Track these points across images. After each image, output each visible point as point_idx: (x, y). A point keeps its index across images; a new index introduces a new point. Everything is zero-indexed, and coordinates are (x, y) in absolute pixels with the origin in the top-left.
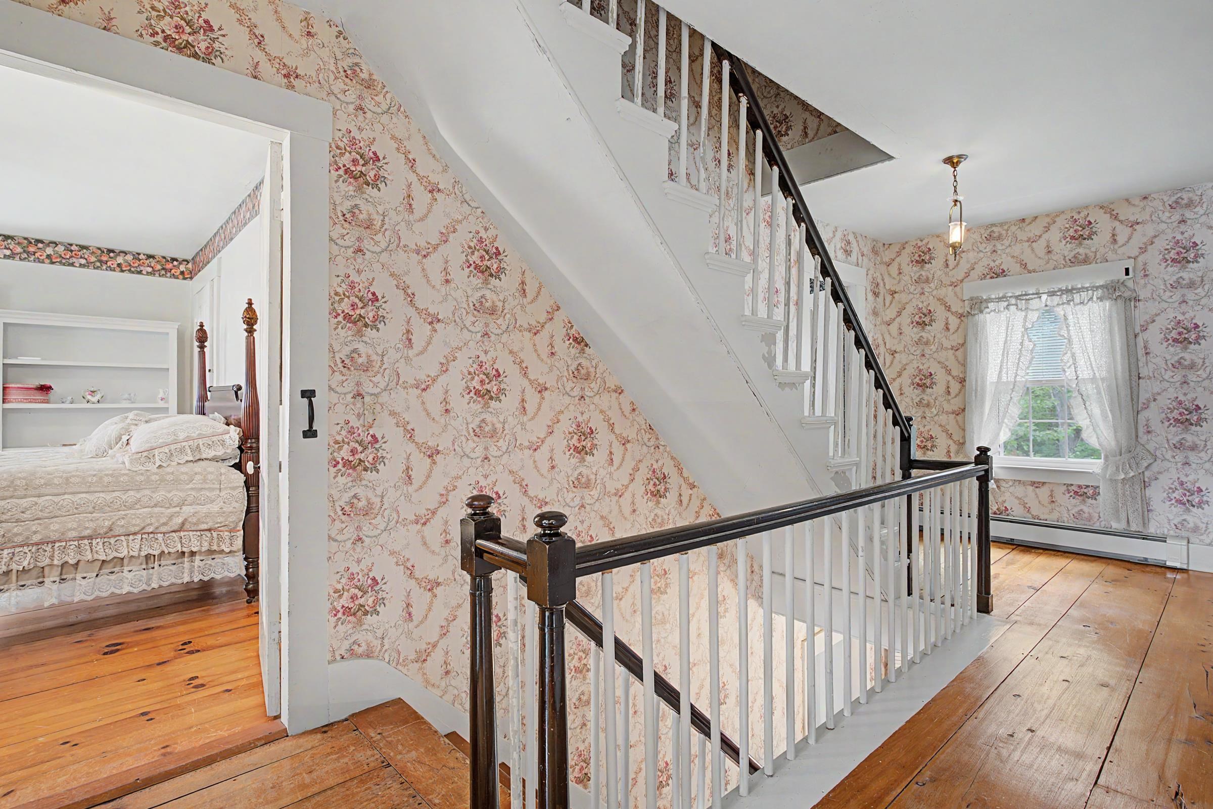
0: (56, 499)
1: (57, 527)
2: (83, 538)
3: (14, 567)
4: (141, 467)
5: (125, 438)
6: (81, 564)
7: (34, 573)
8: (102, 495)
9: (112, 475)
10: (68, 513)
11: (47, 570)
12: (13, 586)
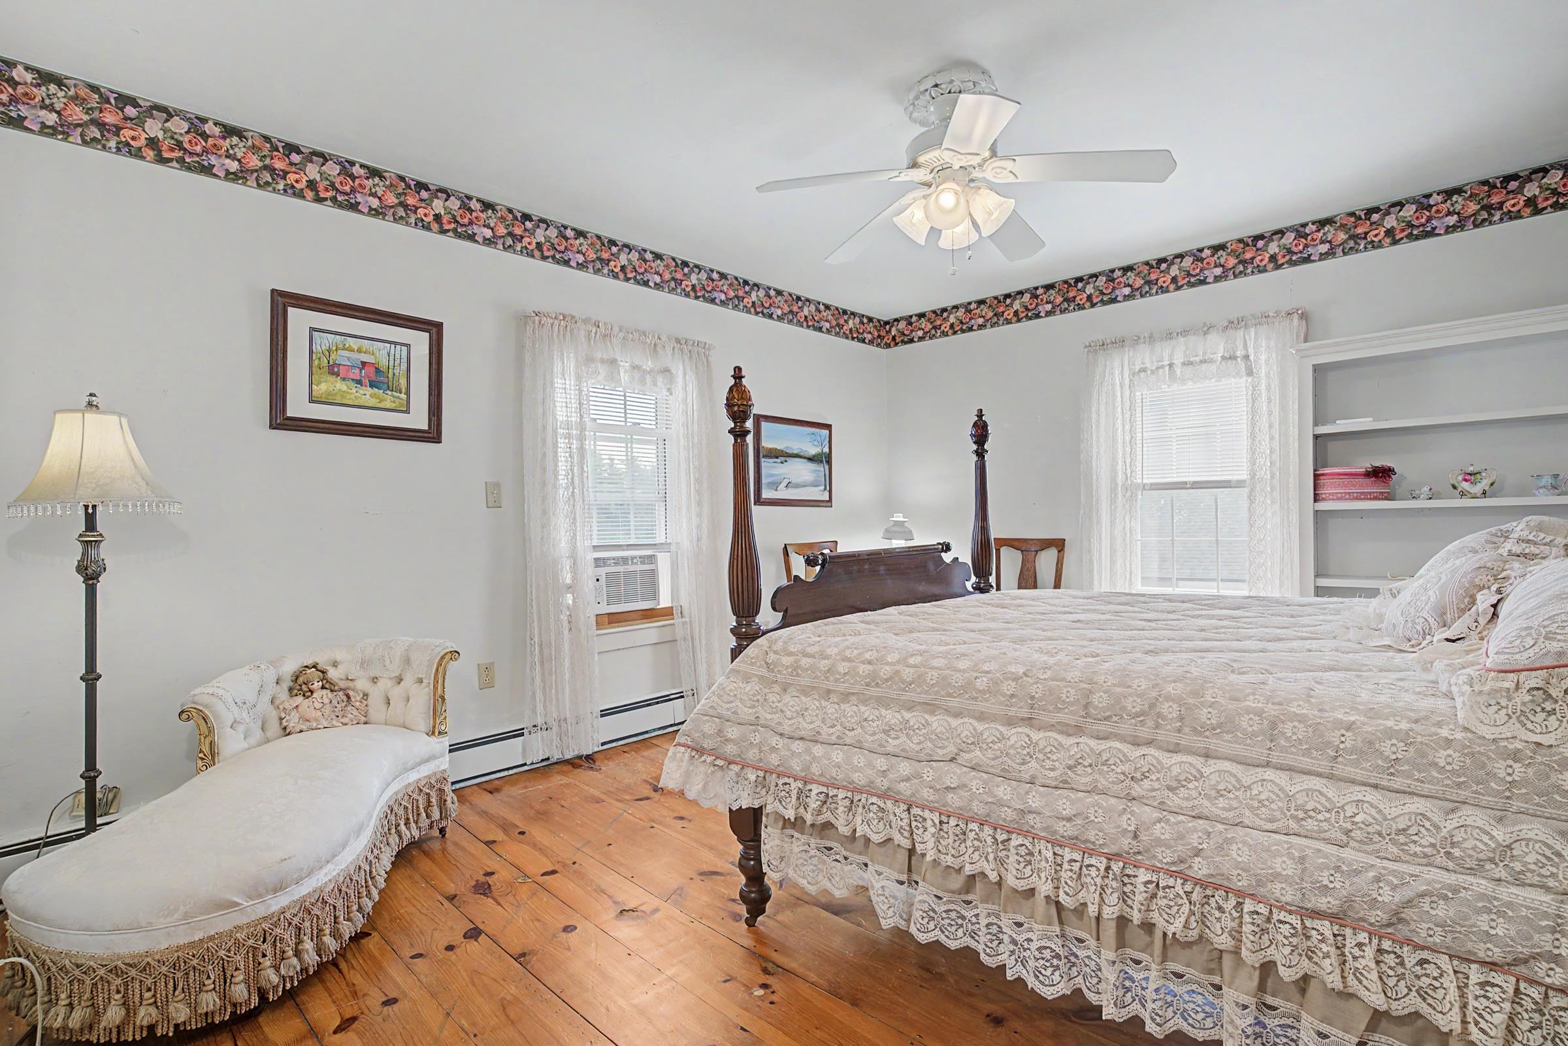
0: (1248, 776)
2: (1317, 914)
4: (1513, 728)
5: (1485, 600)
8: (1371, 796)
9: (1406, 738)
10: (1269, 826)
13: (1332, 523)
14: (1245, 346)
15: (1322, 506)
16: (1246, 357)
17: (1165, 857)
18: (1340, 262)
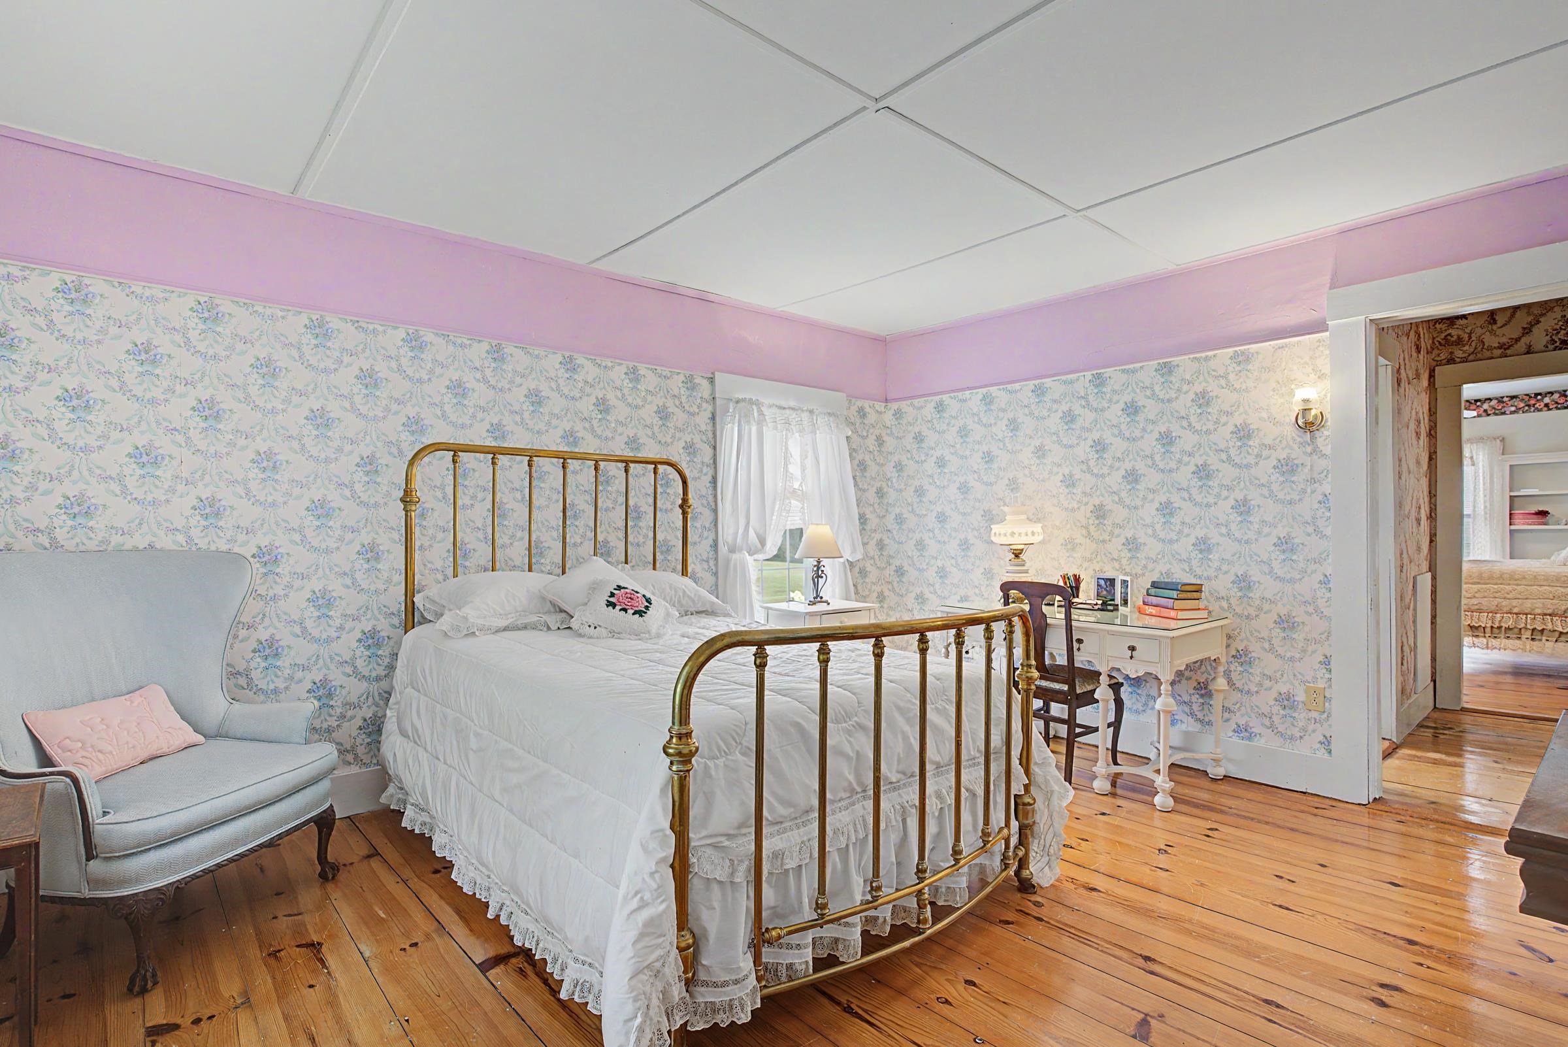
0: (1529, 588)
1: (1529, 605)
2: (1546, 615)
3: (1504, 625)
6: (1545, 632)
7: (1516, 630)
11: (1523, 631)
12: (1502, 636)
13: (1516, 535)
14: (1471, 452)
15: (1513, 527)
16: (1472, 458)
17: (1505, 609)
18: (1520, 416)
